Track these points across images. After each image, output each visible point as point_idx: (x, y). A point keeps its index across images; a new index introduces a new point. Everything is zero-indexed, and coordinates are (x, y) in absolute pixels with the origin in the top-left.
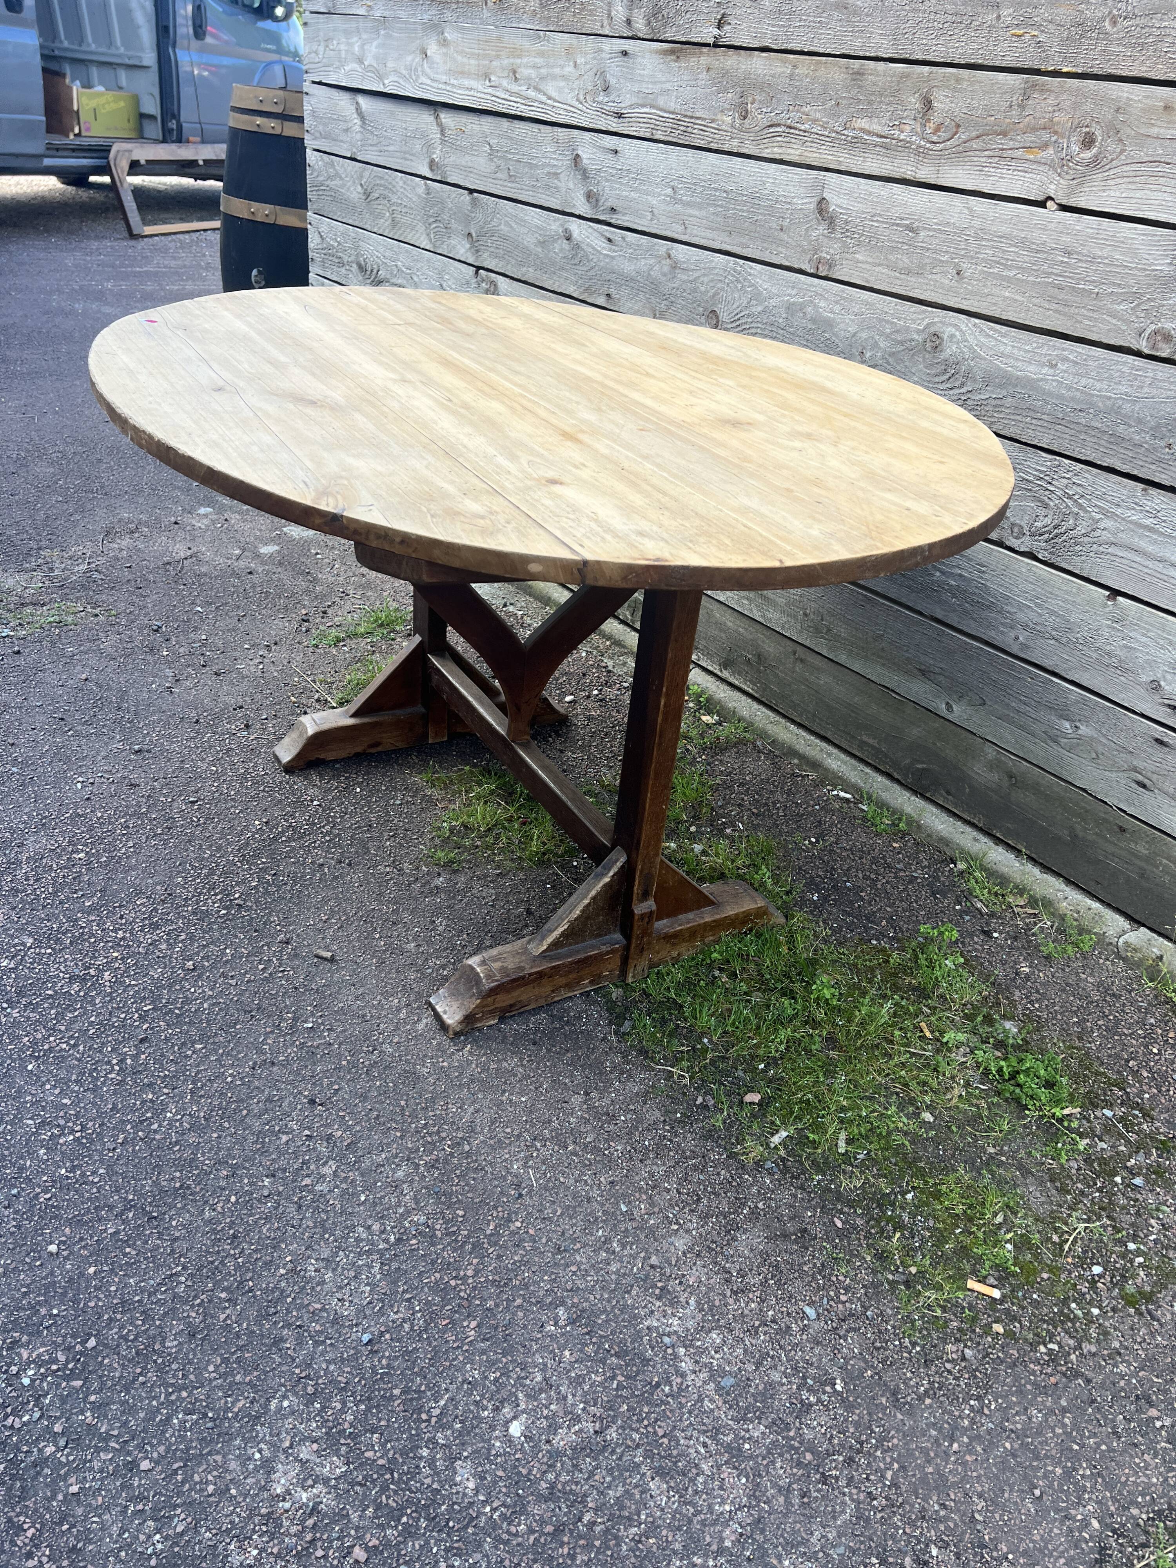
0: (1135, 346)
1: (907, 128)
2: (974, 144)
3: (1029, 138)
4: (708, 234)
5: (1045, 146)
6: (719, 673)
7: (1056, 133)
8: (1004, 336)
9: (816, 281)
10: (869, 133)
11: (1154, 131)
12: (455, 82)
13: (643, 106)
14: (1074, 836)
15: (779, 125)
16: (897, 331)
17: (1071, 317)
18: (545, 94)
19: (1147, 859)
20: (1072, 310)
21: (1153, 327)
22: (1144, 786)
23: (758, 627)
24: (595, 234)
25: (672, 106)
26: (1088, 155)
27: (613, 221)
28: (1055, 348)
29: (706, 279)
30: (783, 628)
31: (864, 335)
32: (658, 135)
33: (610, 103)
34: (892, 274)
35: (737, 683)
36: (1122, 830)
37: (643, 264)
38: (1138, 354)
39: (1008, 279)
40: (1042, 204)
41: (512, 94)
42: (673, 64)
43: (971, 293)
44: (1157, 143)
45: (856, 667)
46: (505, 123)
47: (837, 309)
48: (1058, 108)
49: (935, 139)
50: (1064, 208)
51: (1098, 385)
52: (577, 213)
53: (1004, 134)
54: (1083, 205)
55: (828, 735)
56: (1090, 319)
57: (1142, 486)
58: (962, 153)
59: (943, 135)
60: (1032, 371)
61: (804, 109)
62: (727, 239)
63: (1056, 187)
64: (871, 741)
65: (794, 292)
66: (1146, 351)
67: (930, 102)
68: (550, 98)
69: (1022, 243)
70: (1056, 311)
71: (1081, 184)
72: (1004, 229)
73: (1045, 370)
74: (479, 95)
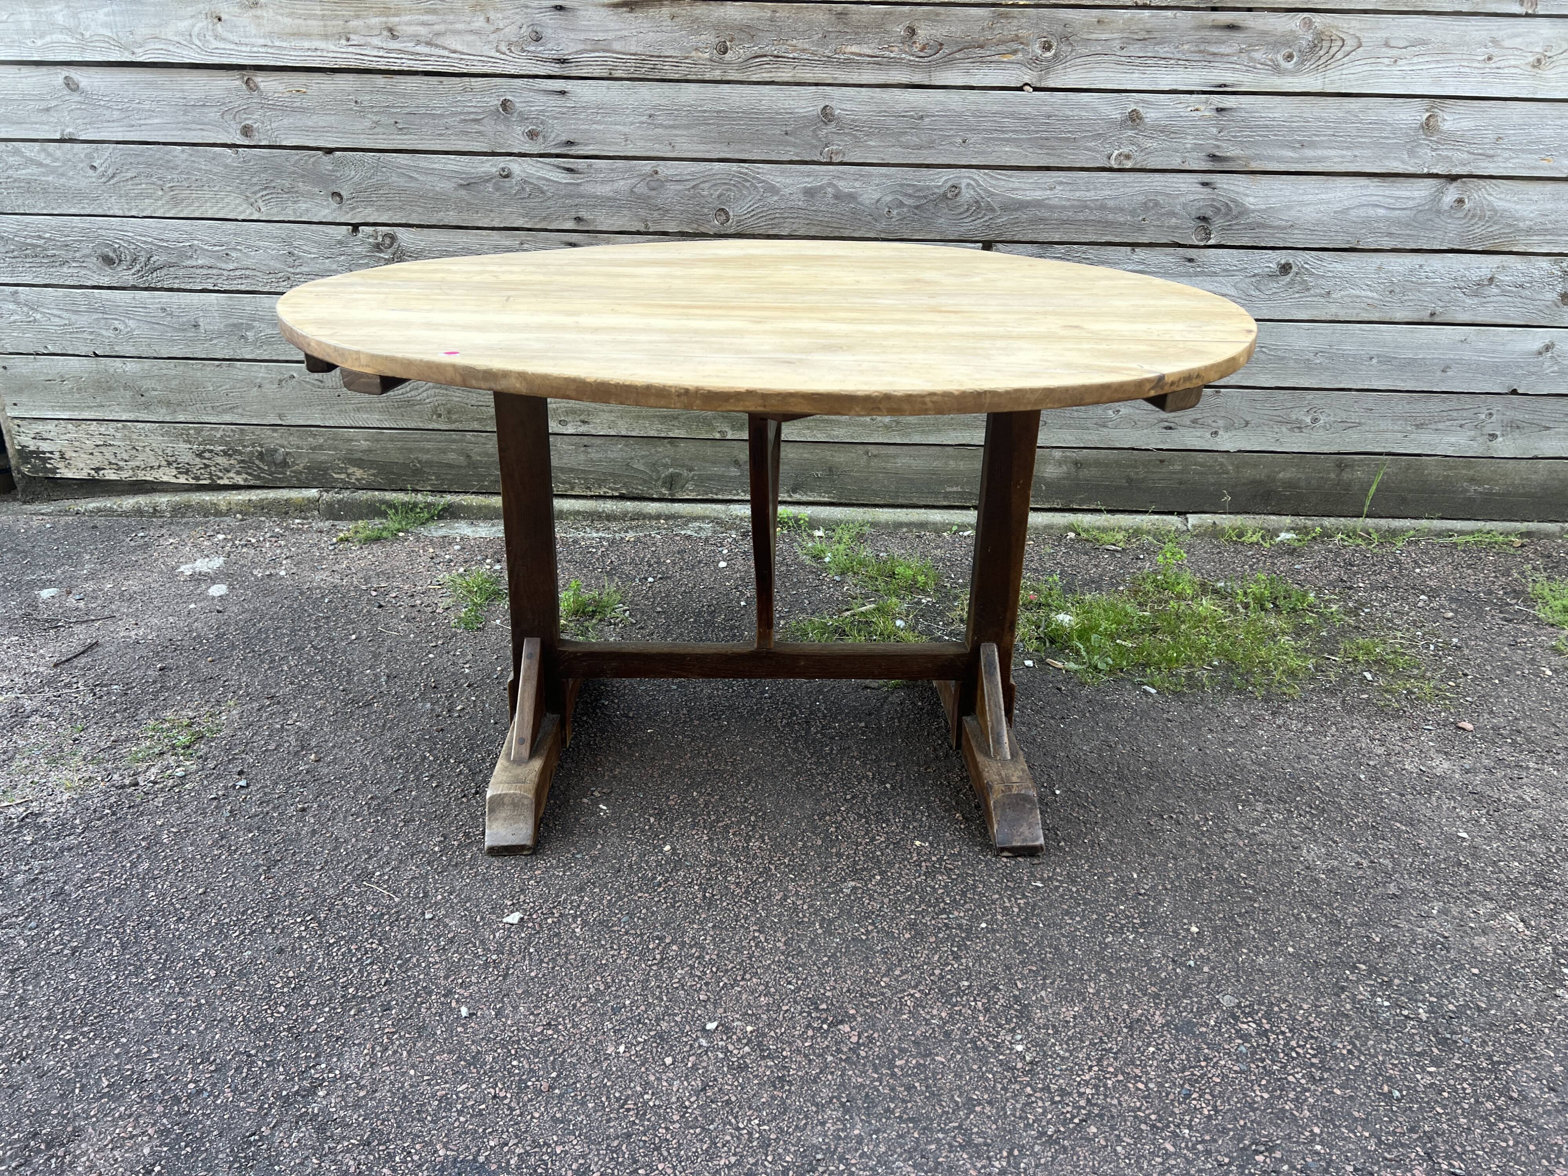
0: (1108, 165)
1: (896, 49)
2: (957, 56)
3: (1002, 48)
4: (702, 147)
5: (1015, 52)
6: (789, 499)
7: (1022, 43)
8: (1011, 177)
9: (831, 167)
10: (860, 55)
11: (1094, 36)
12: (284, 44)
13: (597, 51)
14: (1130, 480)
15: (765, 56)
16: (919, 190)
17: (1059, 156)
18: (445, 48)
19: (1182, 472)
20: (1059, 151)
21: (1116, 152)
22: (1170, 428)
23: (825, 446)
24: (548, 167)
25: (633, 49)
26: (1048, 54)
27: (570, 153)
28: (1052, 177)
29: (707, 185)
30: (853, 437)
31: (889, 198)
32: (618, 74)
33: (550, 49)
34: (905, 151)
35: (811, 499)
36: (1162, 461)
37: (622, 185)
38: (1111, 170)
39: (1008, 140)
40: (1020, 89)
41: (390, 51)
42: (627, 15)
43: (976, 153)
44: (1096, 43)
45: (932, 440)
46: (380, 80)
47: (857, 184)
48: (1020, 27)
49: (922, 54)
50: (1036, 89)
51: (1088, 194)
52: (516, 151)
53: (981, 47)
54: (1052, 85)
55: (915, 501)
56: (1073, 154)
57: (1129, 248)
58: (948, 62)
59: (928, 51)
60: (1038, 195)
61: (790, 42)
62: (726, 149)
63: (1028, 76)
64: (955, 489)
65: (811, 179)
66: (1116, 166)
67: (914, 30)
68: (455, 52)
69: (1012, 115)
70: (1047, 154)
71: (1048, 73)
72: (995, 108)
73: (1048, 192)
74: (330, 55)
